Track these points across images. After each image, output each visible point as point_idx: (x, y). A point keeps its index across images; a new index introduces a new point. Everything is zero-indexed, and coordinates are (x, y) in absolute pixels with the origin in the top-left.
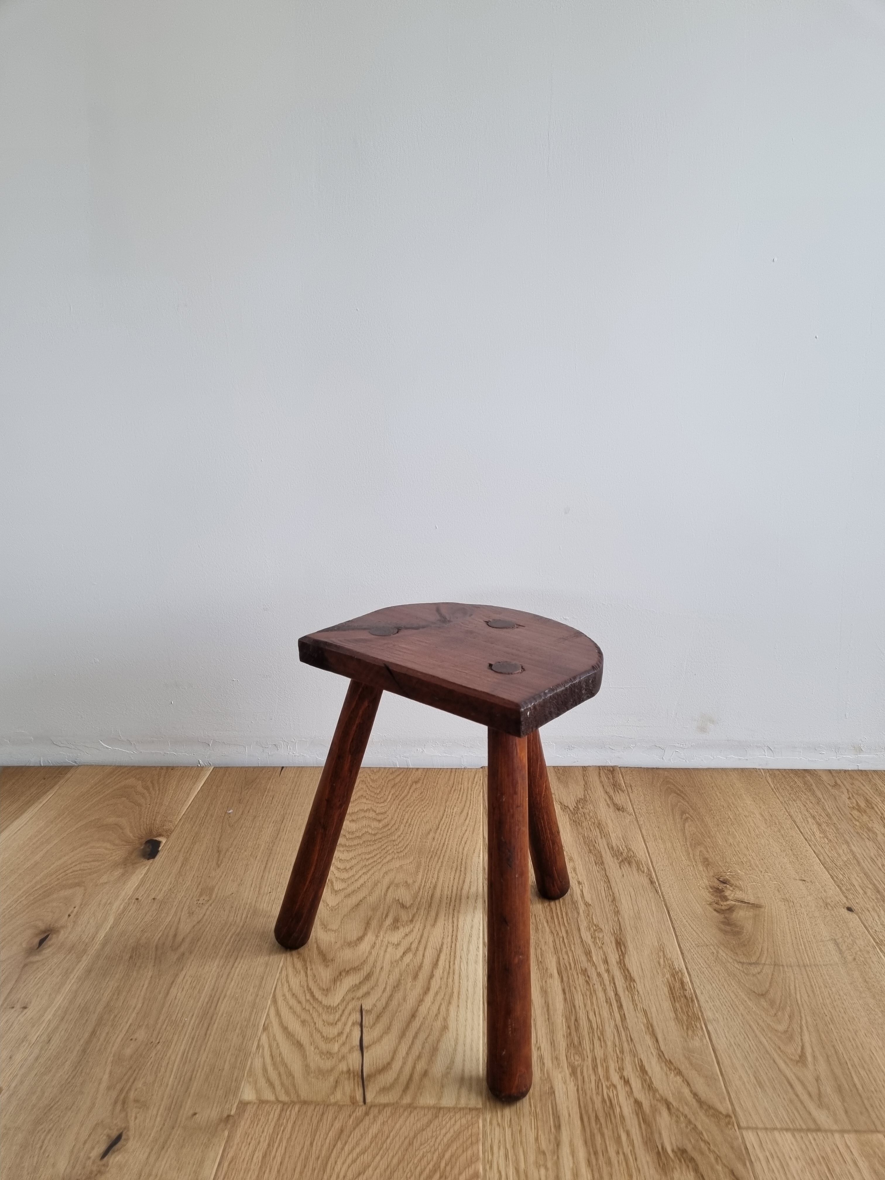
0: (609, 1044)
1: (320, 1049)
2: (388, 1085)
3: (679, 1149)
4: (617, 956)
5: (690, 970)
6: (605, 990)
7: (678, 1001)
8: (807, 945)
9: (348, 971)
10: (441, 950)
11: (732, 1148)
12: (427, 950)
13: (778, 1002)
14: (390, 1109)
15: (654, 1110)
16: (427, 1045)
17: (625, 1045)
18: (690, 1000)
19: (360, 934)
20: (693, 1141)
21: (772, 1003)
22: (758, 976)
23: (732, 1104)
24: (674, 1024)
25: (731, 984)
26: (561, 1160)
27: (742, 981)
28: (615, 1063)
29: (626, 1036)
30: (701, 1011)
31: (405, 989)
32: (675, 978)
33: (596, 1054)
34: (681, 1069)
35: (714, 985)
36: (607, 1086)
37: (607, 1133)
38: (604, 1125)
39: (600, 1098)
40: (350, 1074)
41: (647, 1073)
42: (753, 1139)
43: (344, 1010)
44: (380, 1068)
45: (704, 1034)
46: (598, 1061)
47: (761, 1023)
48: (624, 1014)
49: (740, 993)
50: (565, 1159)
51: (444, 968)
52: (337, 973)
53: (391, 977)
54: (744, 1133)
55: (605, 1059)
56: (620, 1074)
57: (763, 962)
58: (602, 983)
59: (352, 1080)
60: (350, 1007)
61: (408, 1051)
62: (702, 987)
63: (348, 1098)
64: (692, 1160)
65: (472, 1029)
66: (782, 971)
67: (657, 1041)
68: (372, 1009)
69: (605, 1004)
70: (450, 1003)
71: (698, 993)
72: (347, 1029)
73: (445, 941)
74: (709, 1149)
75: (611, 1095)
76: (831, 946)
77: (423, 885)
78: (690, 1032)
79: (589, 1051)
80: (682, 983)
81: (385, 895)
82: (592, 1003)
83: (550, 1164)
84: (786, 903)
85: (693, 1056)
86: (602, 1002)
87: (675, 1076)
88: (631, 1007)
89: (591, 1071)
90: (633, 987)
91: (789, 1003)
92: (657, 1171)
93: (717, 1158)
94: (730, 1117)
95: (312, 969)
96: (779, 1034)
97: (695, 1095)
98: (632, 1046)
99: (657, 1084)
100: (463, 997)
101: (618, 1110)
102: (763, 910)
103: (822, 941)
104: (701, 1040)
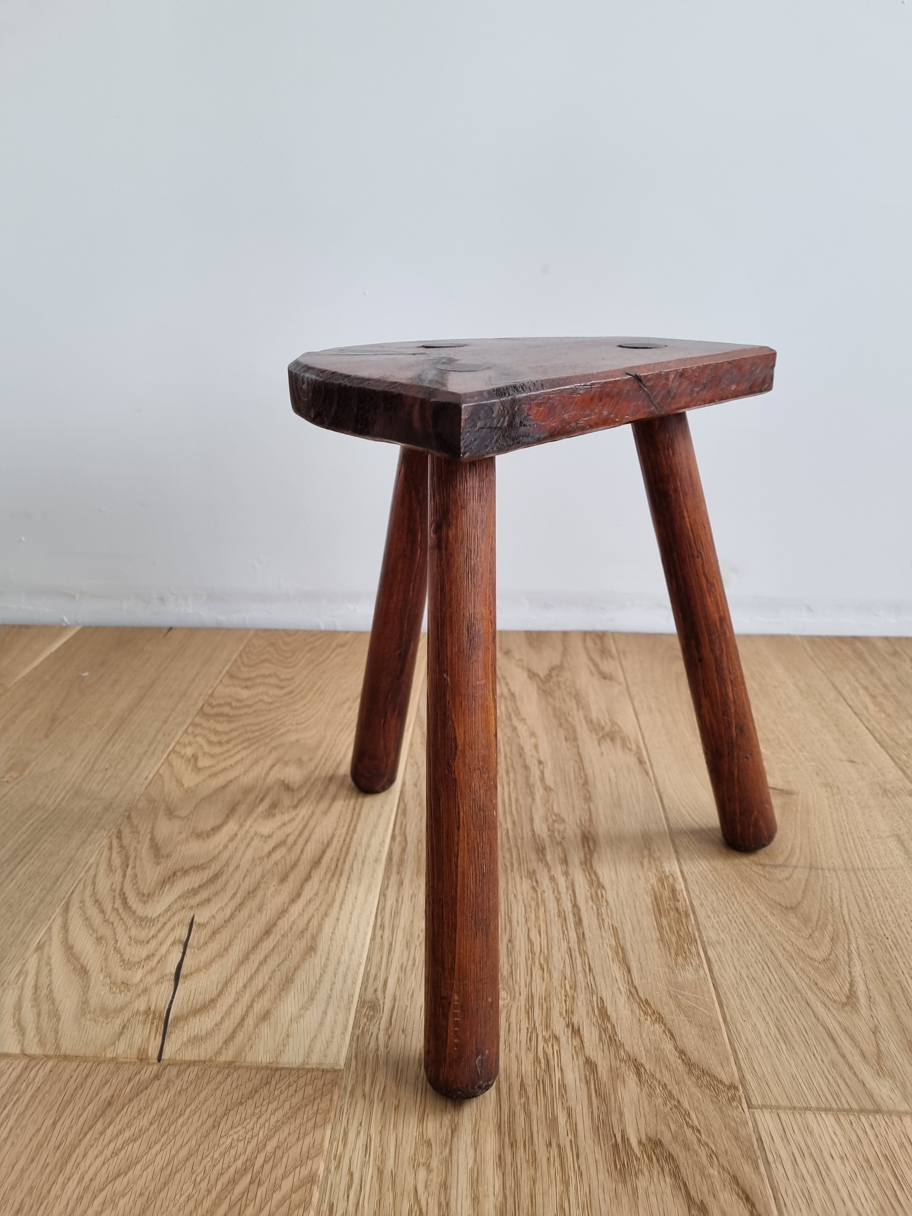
0: (556, 975)
1: (113, 978)
2: (203, 1033)
3: (649, 1139)
4: (582, 854)
5: (686, 874)
6: (558, 900)
7: (665, 916)
8: (858, 842)
9: (187, 871)
10: (329, 845)
11: (737, 1138)
12: (309, 844)
13: (815, 918)
14: (196, 1069)
15: (615, 1075)
16: (278, 974)
17: (580, 977)
18: (683, 914)
19: (219, 822)
20: (673, 1127)
21: (806, 920)
22: (786, 883)
23: (740, 1068)
24: (657, 947)
25: (746, 893)
26: (454, 1157)
27: (763, 889)
28: (561, 1003)
29: (583, 963)
30: (699, 930)
31: (265, 895)
32: (663, 884)
33: (534, 990)
34: (662, 1014)
35: (720, 894)
36: (544, 1038)
37: (536, 1111)
38: (532, 1100)
39: (531, 1056)
40: (148, 1015)
41: (609, 1019)
42: (771, 1125)
43: (165, 924)
44: (198, 1007)
45: (701, 962)
46: (536, 1001)
47: (786, 945)
48: (583, 933)
49: (759, 906)
50: (462, 1155)
51: (329, 867)
52: (170, 873)
53: (247, 879)
54: (758, 1113)
55: (547, 997)
56: (567, 1019)
57: (794, 863)
58: (556, 890)
59: (148, 1026)
60: (175, 919)
61: (247, 983)
62: (703, 896)
63: (135, 1051)
64: (670, 1157)
65: (352, 952)
66: (821, 877)
67: (629, 971)
68: (208, 923)
69: (557, 918)
70: (326, 915)
71: (695, 905)
72: (163, 950)
73: (338, 833)
74: (699, 1140)
75: (549, 1051)
76: (892, 844)
77: (322, 762)
78: (680, 960)
79: (523, 984)
80: (673, 891)
81: (267, 774)
82: (537, 918)
83: (435, 1163)
84: (828, 789)
85: (683, 995)
86: (553, 917)
87: (653, 1023)
88: (595, 923)
89: (523, 1016)
90: (600, 896)
91: (830, 919)
92: (610, 1175)
93: (712, 1155)
94: (736, 1088)
95: (134, 867)
96: (816, 964)
97: (682, 1053)
98: (590, 978)
99: (622, 1035)
100: (347, 907)
101: (558, 1074)
102: (794, 797)
103: (879, 837)
104: (697, 971)
